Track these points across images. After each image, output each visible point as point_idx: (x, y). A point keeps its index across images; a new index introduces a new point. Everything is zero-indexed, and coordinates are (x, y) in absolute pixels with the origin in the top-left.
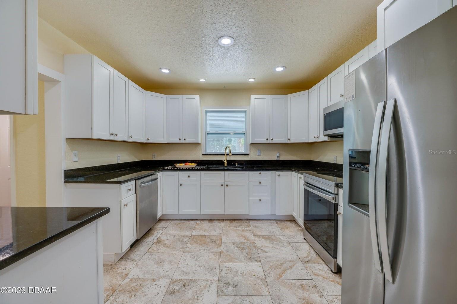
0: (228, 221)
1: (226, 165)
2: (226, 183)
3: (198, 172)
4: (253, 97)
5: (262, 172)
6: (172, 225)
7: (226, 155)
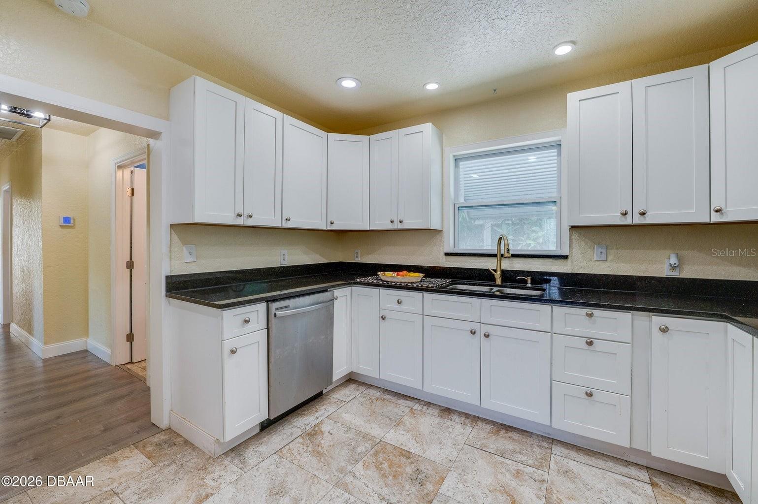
0: (488, 427)
1: (499, 282)
2: (486, 329)
3: (418, 295)
4: (573, 98)
5: (597, 312)
6: (362, 400)
7: (499, 256)
